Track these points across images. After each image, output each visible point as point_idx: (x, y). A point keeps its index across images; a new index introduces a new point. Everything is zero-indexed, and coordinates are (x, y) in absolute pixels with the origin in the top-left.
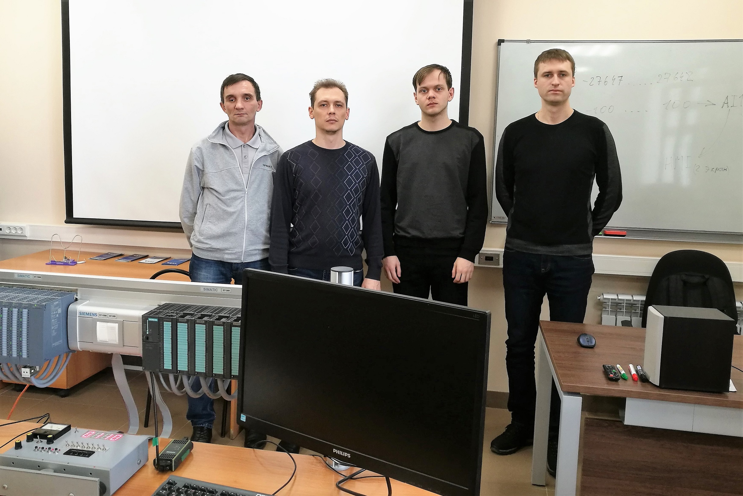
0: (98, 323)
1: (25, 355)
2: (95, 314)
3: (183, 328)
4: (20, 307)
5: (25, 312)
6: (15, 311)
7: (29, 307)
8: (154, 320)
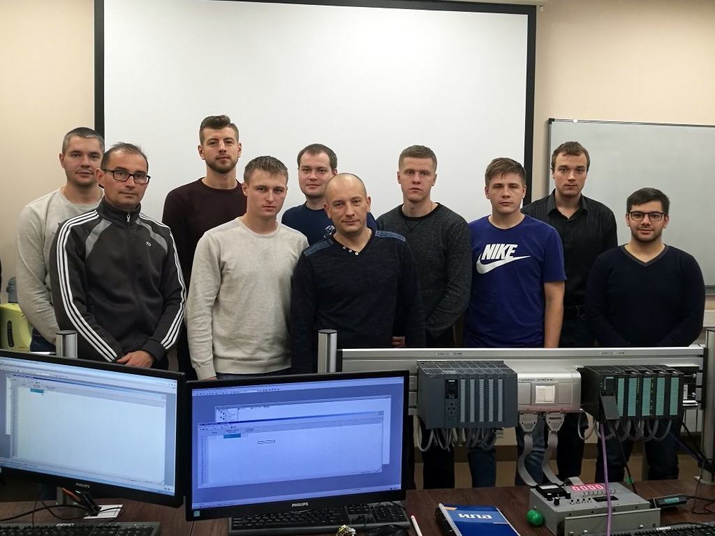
0: (537, 386)
1: (500, 419)
2: (533, 380)
3: (633, 383)
4: (495, 378)
5: (500, 381)
6: (491, 381)
7: (503, 377)
8: (610, 378)
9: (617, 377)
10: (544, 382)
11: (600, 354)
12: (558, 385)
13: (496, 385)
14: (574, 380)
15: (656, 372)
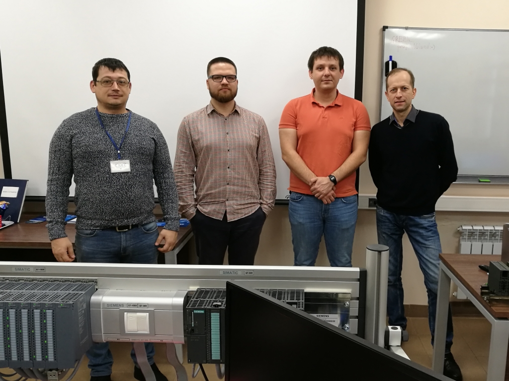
0: (126, 313)
1: (51, 358)
2: (122, 305)
4: (42, 307)
5: (49, 313)
6: (37, 312)
7: (54, 307)
8: (199, 312)
9: (208, 312)
10: (136, 308)
11: (221, 273)
12: (154, 313)
13: (43, 316)
14: (174, 307)
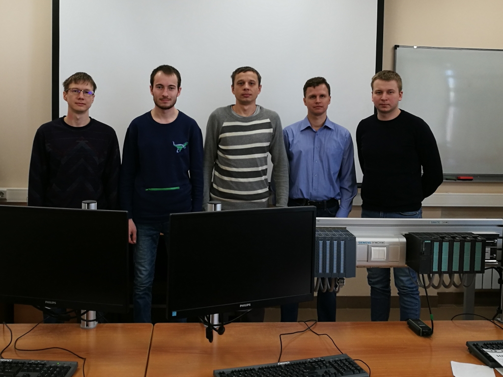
1: (342, 271)
2: (370, 243)
3: (446, 245)
4: (339, 240)
5: (342, 243)
6: (335, 243)
7: (345, 239)
8: (428, 242)
9: (433, 242)
10: (377, 244)
12: (390, 247)
13: (339, 245)
14: (401, 243)
15: (464, 238)
